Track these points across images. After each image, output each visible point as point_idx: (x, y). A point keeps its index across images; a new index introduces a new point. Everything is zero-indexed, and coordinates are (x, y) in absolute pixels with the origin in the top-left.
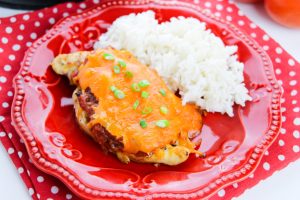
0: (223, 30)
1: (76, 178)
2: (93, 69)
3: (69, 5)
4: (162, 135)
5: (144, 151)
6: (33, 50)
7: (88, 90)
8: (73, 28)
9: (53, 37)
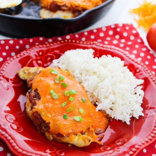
0: (138, 68)
1: (15, 142)
2: (42, 78)
3: (41, 39)
4: (76, 125)
5: (62, 134)
6: (9, 62)
7: (36, 90)
8: (38, 52)
9: (24, 56)
